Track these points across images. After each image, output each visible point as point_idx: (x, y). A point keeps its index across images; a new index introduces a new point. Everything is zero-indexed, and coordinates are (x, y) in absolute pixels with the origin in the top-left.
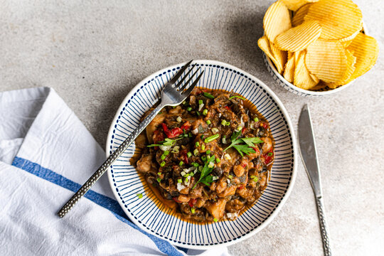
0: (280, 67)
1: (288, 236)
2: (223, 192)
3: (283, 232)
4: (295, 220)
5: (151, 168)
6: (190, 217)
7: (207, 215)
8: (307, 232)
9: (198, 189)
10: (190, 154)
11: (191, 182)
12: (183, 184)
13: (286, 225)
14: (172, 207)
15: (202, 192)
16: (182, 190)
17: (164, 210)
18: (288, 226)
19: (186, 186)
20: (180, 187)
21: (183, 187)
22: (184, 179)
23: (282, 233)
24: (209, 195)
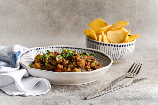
15: (69, 62)
21: (59, 59)
24: (72, 63)
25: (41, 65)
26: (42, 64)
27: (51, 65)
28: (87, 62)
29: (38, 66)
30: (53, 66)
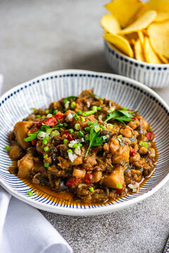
2: (118, 151)
6: (90, 198)
9: (91, 156)
10: (72, 131)
11: (82, 151)
12: (74, 153)
14: (67, 199)
17: (60, 202)
19: (78, 156)
20: (72, 157)
21: (75, 156)
22: (73, 149)
24: (104, 161)
25: (34, 161)
26: (37, 159)
27: (59, 170)
28: (133, 147)
29: (27, 166)
30: (63, 172)
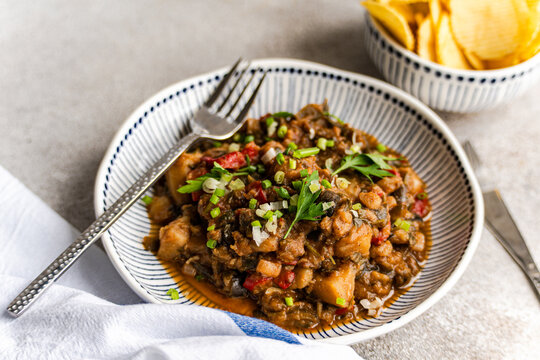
0: (409, 39)
1: (493, 346)
2: (348, 234)
3: (481, 340)
4: (499, 319)
5: (191, 235)
6: (284, 316)
7: (320, 307)
8: (528, 337)
9: (295, 238)
10: (268, 184)
11: (279, 226)
12: (263, 228)
13: (483, 329)
15: (305, 248)
16: (264, 243)
18: (488, 329)
19: (271, 234)
20: (258, 236)
21: (265, 236)
22: (263, 221)
23: (479, 343)
24: (320, 250)
25: (190, 232)
26: (195, 230)
27: (233, 257)
28: (380, 230)
29: (177, 240)
30: (240, 261)
